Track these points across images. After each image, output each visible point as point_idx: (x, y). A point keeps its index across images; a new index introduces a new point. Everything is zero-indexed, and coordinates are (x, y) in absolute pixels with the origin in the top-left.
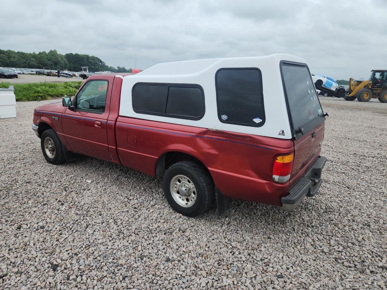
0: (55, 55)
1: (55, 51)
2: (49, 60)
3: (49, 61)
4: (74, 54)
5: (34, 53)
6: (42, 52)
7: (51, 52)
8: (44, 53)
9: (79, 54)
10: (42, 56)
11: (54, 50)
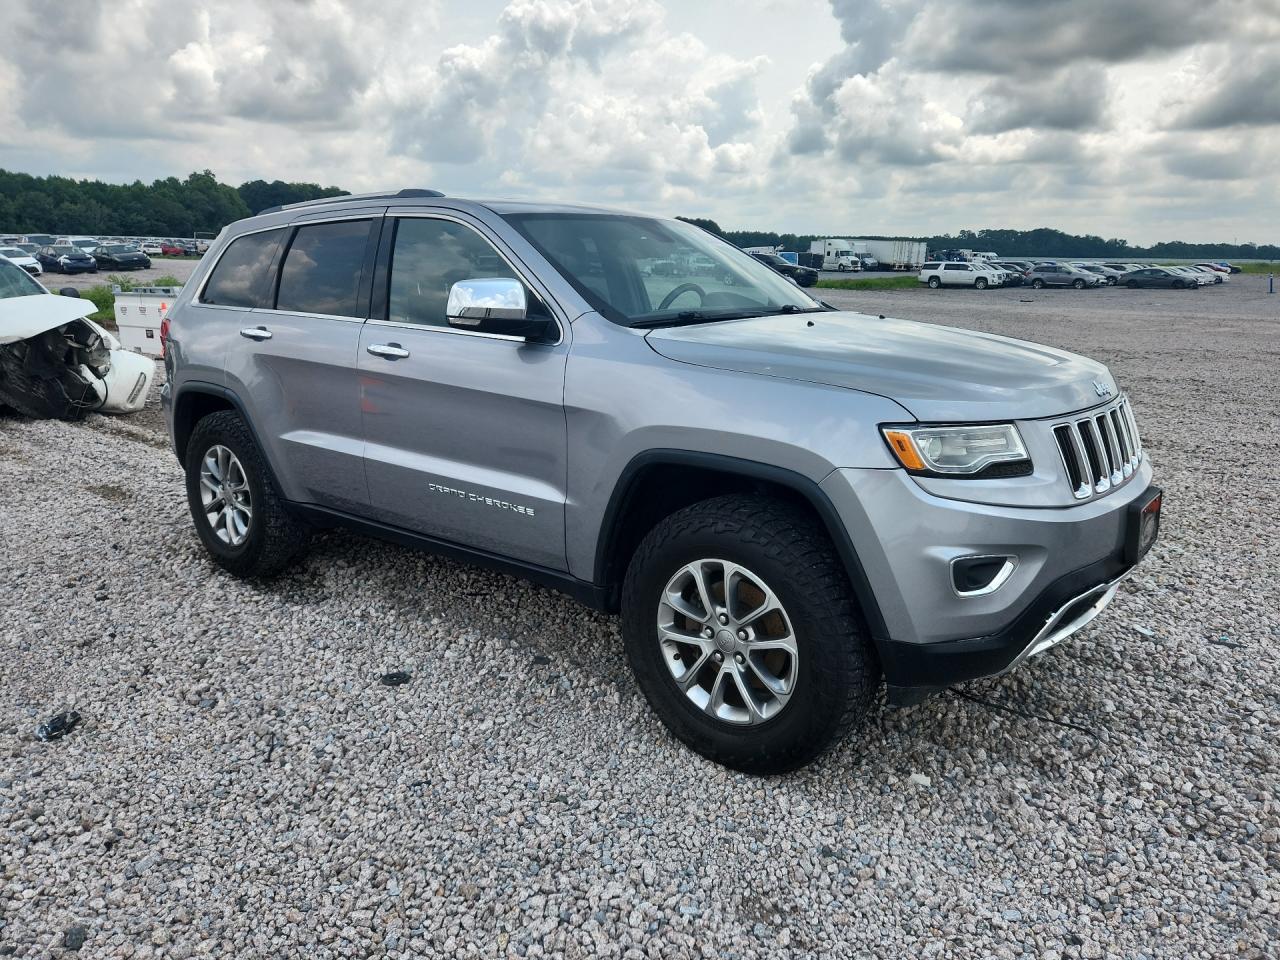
0: (209, 188)
1: (208, 173)
2: (189, 207)
3: (189, 212)
4: (270, 182)
5: (138, 183)
6: (163, 178)
7: (195, 177)
8: (173, 181)
9: (287, 182)
10: (164, 195)
11: (203, 173)
